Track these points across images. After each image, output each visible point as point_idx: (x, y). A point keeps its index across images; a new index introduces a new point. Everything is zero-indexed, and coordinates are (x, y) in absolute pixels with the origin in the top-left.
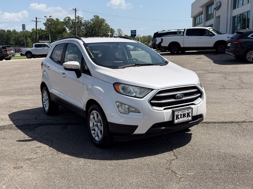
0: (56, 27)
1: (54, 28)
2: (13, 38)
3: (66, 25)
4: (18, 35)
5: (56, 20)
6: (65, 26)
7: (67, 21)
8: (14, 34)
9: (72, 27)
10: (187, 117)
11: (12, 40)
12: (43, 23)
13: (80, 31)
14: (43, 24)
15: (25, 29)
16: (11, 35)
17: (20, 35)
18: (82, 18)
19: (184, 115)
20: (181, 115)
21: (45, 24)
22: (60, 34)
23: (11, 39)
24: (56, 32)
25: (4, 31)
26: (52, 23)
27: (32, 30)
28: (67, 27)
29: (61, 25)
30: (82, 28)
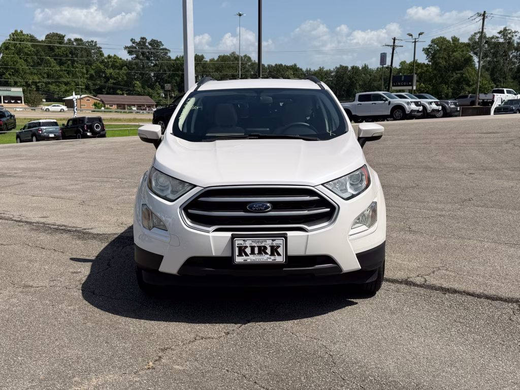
0: (449, 56)
1: (445, 59)
2: (360, 83)
3: (474, 49)
4: (370, 75)
5: (451, 40)
6: (471, 54)
7: (477, 40)
8: (364, 74)
9: (488, 55)
10: (270, 255)
11: (358, 87)
12: (424, 48)
13: (506, 61)
14: (423, 51)
15: (386, 62)
16: (358, 76)
17: (375, 77)
18: (515, 32)
19: (262, 250)
20: (253, 248)
21: (426, 51)
22: (457, 72)
23: (357, 84)
24: (449, 67)
25: (346, 67)
26: (441, 47)
27: (400, 66)
28: (476, 54)
29: (463, 51)
30: (511, 56)
